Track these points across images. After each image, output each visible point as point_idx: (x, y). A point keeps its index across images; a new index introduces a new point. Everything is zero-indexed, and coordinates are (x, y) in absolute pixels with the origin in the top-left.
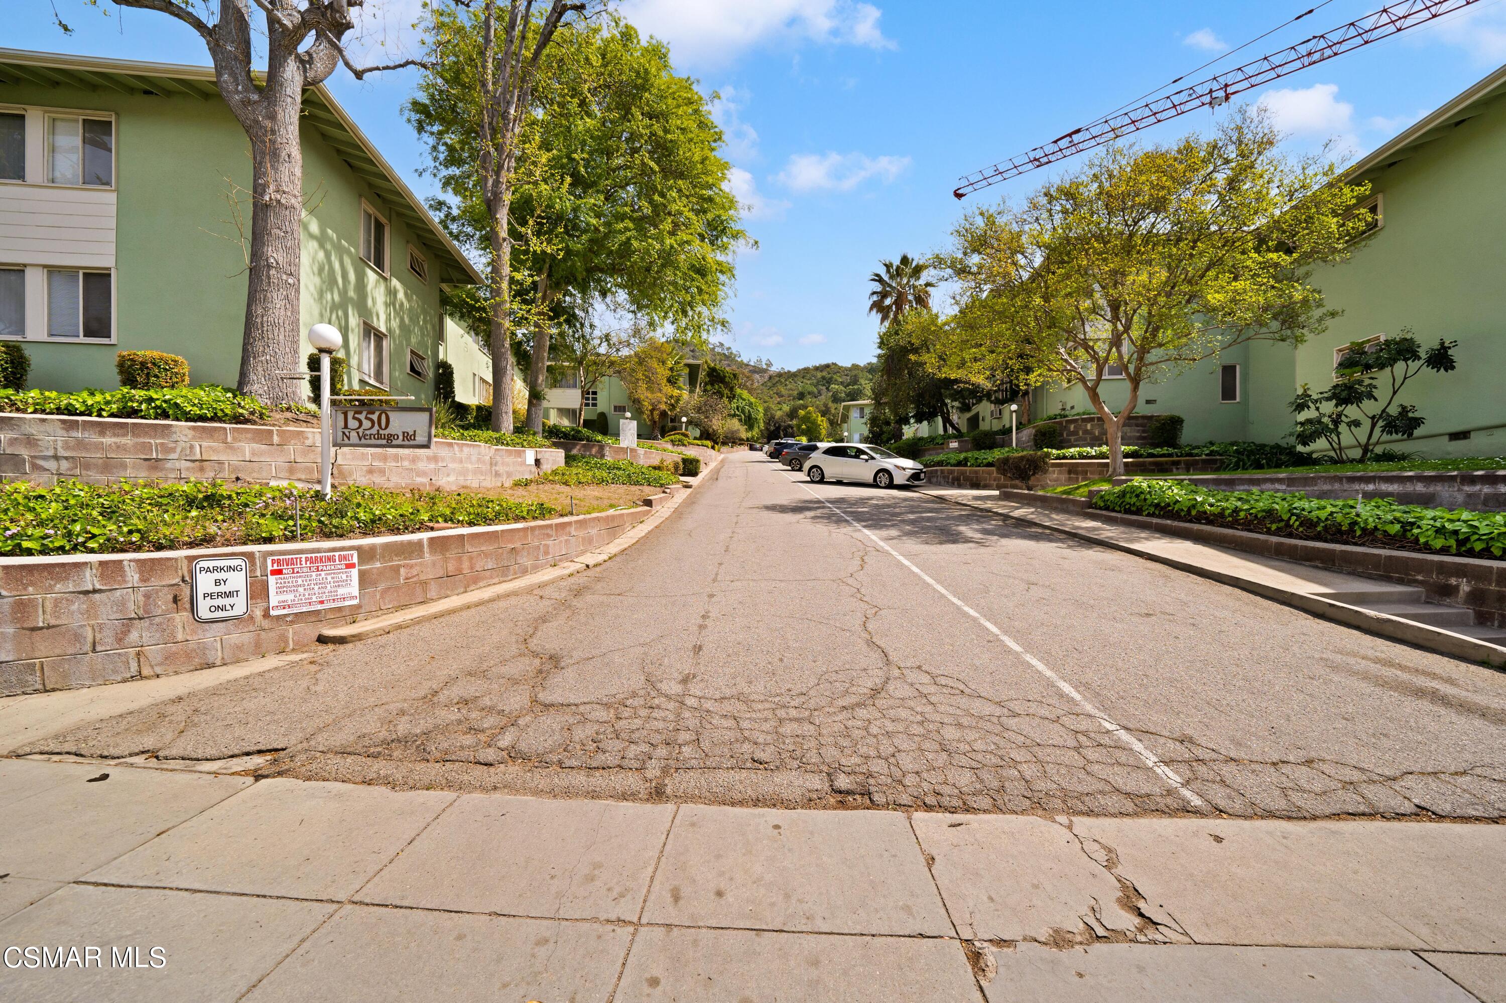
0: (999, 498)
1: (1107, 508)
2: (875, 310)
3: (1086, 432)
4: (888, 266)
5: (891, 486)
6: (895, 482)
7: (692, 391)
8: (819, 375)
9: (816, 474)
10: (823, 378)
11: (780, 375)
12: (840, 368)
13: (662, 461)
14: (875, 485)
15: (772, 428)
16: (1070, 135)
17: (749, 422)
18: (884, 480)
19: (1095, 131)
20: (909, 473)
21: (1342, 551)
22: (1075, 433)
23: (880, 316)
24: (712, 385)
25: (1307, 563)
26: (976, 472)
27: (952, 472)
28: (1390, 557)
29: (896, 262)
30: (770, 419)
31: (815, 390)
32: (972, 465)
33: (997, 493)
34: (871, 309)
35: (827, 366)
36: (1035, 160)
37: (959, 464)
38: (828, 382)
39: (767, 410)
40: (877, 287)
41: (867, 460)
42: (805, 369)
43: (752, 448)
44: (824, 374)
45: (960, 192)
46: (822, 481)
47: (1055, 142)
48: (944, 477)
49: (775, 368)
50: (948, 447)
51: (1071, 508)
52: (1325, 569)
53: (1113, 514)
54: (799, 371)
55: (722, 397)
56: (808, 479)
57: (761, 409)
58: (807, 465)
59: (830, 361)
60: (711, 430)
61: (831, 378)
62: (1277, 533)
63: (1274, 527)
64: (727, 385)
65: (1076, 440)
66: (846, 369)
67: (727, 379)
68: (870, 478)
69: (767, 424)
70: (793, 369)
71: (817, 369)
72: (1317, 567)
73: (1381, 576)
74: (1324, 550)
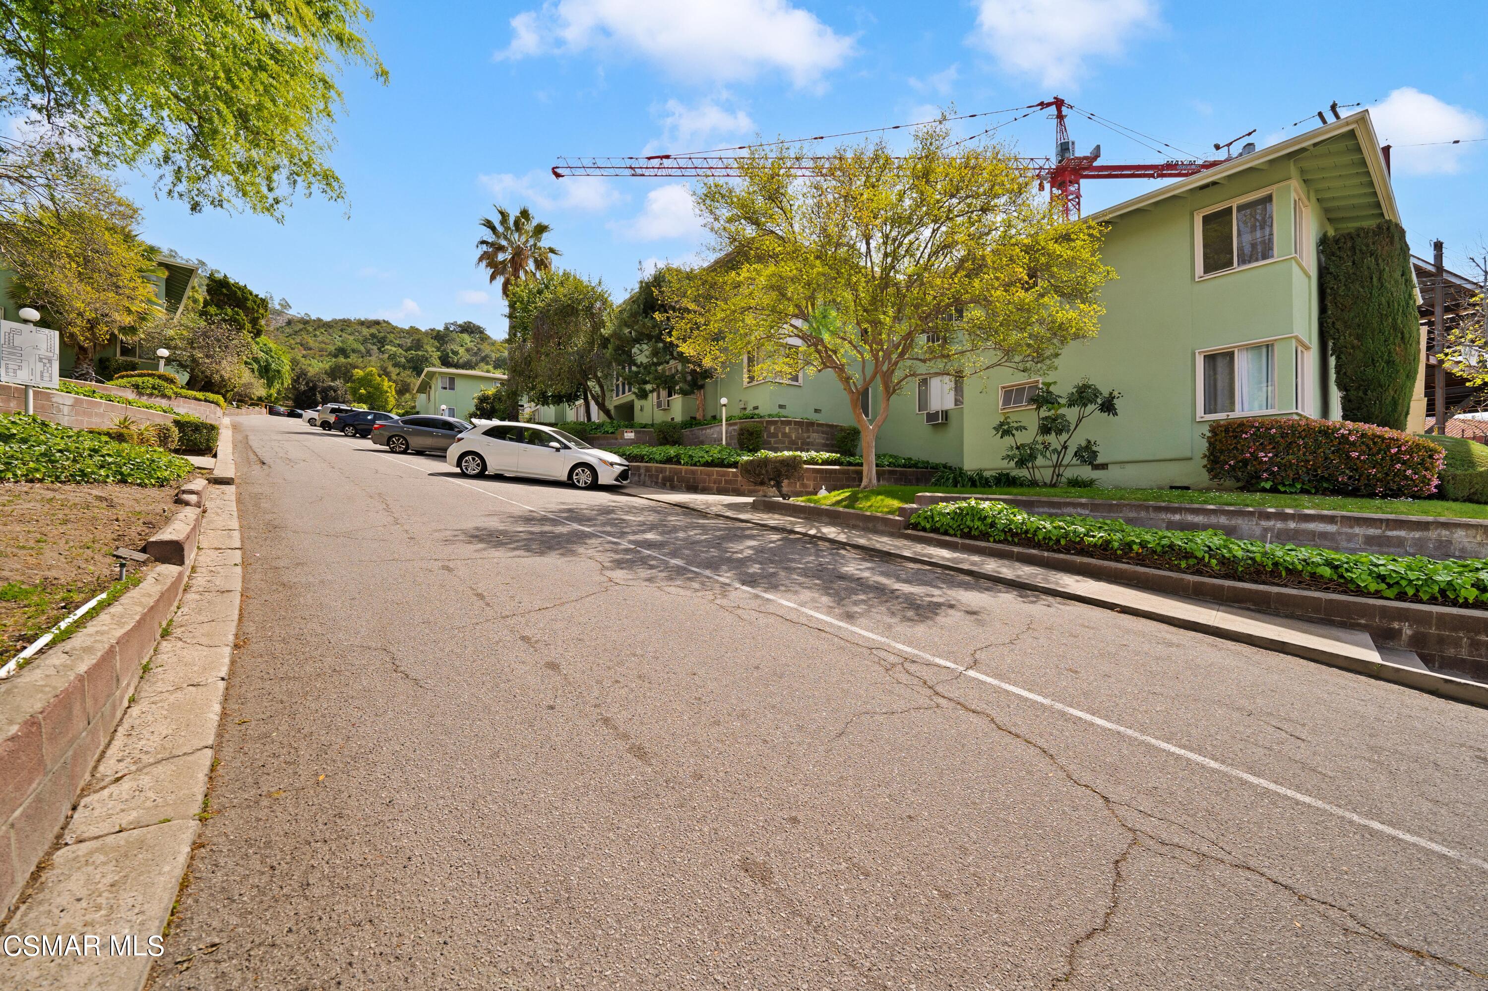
0: (754, 507)
1: (935, 530)
2: (484, 263)
3: (784, 435)
4: (504, 215)
5: (594, 486)
6: (601, 481)
7: (172, 309)
8: (365, 331)
9: (473, 465)
10: (373, 336)
11: (305, 322)
12: (394, 328)
13: (125, 424)
14: (569, 484)
15: (303, 388)
16: (662, 157)
17: (266, 372)
18: (584, 477)
19: (682, 163)
20: (618, 469)
21: (1277, 593)
22: (775, 435)
23: (490, 271)
24: (219, 306)
25: (1236, 605)
26: (693, 472)
27: (662, 470)
28: (1331, 600)
29: (514, 213)
30: (300, 376)
31: (362, 348)
32: (686, 464)
33: (750, 500)
34: (481, 259)
35: (377, 323)
36: (631, 168)
37: (669, 460)
38: (382, 342)
39: (294, 362)
40: (490, 237)
41: (558, 450)
42: (344, 321)
43: (272, 412)
44: (373, 330)
45: (559, 171)
46: (482, 475)
47: (649, 158)
48: (651, 476)
49: (296, 311)
50: (622, 437)
51: (880, 527)
52: (1259, 611)
53: (947, 538)
54: (336, 322)
55: (241, 328)
56: (458, 470)
57: (286, 360)
58: (454, 451)
59: (380, 317)
60: (217, 377)
61: (384, 338)
62: (1187, 570)
63: (1183, 565)
64: (247, 311)
65: (776, 443)
66: (402, 331)
67: (249, 304)
68: (564, 477)
69: (296, 381)
70: (327, 318)
71: (361, 323)
72: (1248, 609)
73: (1322, 619)
74: (1257, 592)
